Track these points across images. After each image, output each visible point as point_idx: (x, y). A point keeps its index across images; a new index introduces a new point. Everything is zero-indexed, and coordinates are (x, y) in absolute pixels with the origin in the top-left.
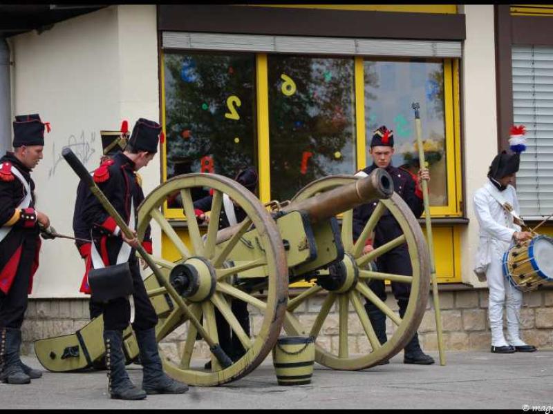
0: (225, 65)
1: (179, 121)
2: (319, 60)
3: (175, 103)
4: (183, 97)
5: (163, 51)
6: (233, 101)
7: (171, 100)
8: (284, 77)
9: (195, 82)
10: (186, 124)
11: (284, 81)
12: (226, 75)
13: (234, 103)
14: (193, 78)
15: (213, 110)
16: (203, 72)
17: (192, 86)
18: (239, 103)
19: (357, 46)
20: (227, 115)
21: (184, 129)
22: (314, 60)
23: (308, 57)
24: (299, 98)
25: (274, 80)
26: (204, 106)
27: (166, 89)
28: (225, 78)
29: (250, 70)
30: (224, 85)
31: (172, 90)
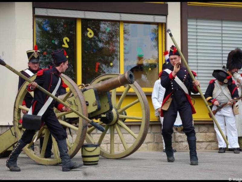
0: (62, 23)
1: (41, 47)
2: (104, 22)
3: (40, 40)
4: (43, 37)
5: (35, 16)
6: (66, 39)
7: (38, 38)
8: (88, 29)
9: (49, 31)
10: (44, 49)
11: (88, 31)
12: (62, 28)
13: (66, 40)
14: (48, 29)
15: (56, 43)
16: (52, 26)
17: (47, 32)
18: (68, 40)
19: (121, 16)
20: (63, 46)
21: (44, 51)
22: (102, 22)
23: (99, 21)
24: (95, 38)
25: (84, 31)
26: (53, 41)
27: (36, 33)
28: (62, 29)
29: (74, 26)
30: (62, 32)
31: (39, 34)
